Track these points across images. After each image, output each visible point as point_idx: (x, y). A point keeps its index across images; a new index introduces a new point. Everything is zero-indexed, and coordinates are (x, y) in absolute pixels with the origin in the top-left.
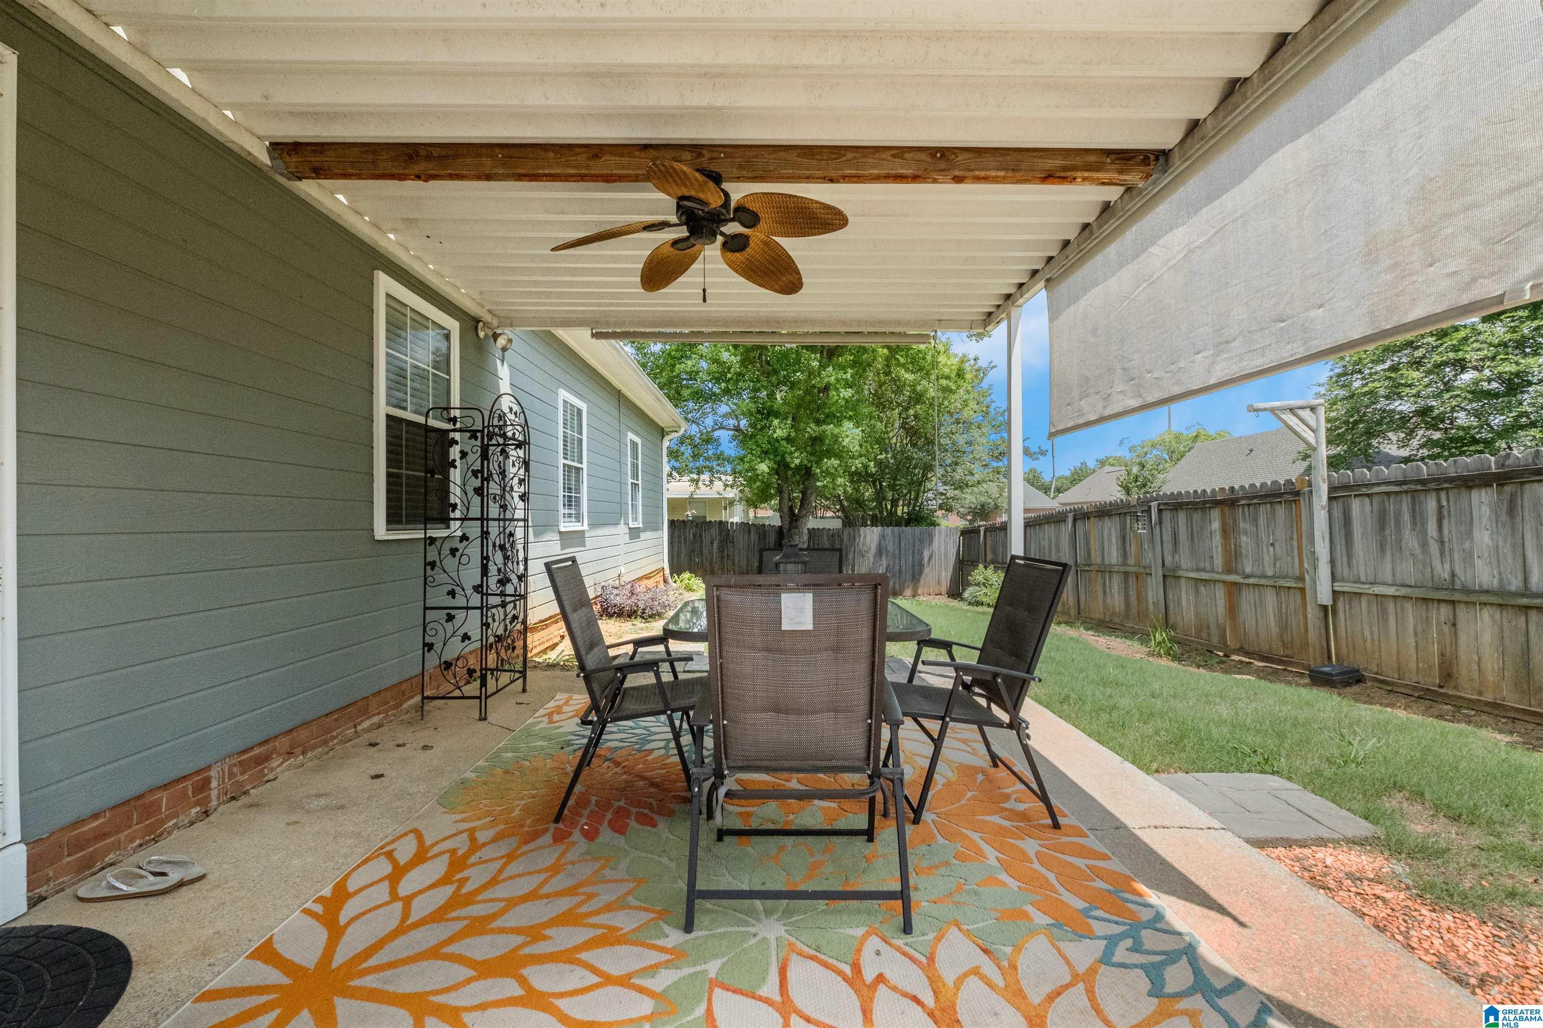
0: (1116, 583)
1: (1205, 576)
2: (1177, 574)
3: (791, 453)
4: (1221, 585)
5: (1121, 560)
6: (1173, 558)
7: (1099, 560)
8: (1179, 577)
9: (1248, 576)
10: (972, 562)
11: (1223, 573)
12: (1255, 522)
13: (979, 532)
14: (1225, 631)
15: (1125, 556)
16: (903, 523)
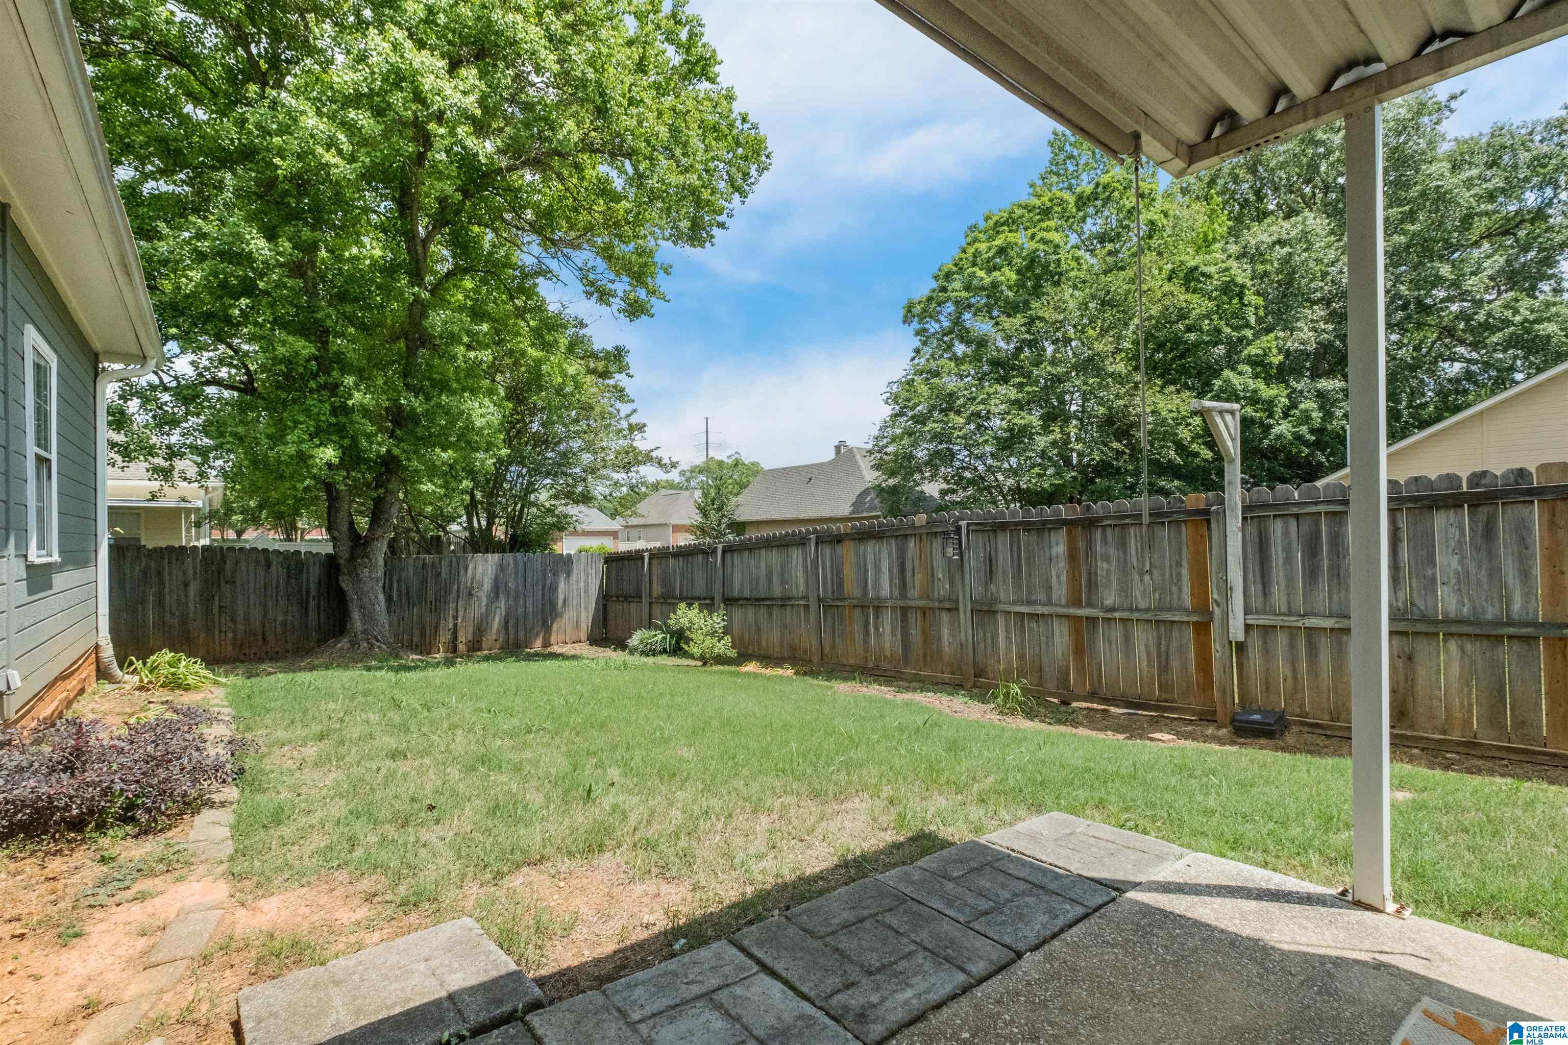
0: (888, 622)
1: (1039, 610)
2: (993, 609)
3: (369, 436)
4: (1065, 623)
5: (897, 592)
6: (986, 590)
7: (857, 593)
8: (995, 612)
9: (1113, 609)
10: (625, 597)
11: (1067, 606)
12: (1123, 545)
13: (642, 558)
14: (1068, 674)
15: (903, 587)
16: (508, 548)
